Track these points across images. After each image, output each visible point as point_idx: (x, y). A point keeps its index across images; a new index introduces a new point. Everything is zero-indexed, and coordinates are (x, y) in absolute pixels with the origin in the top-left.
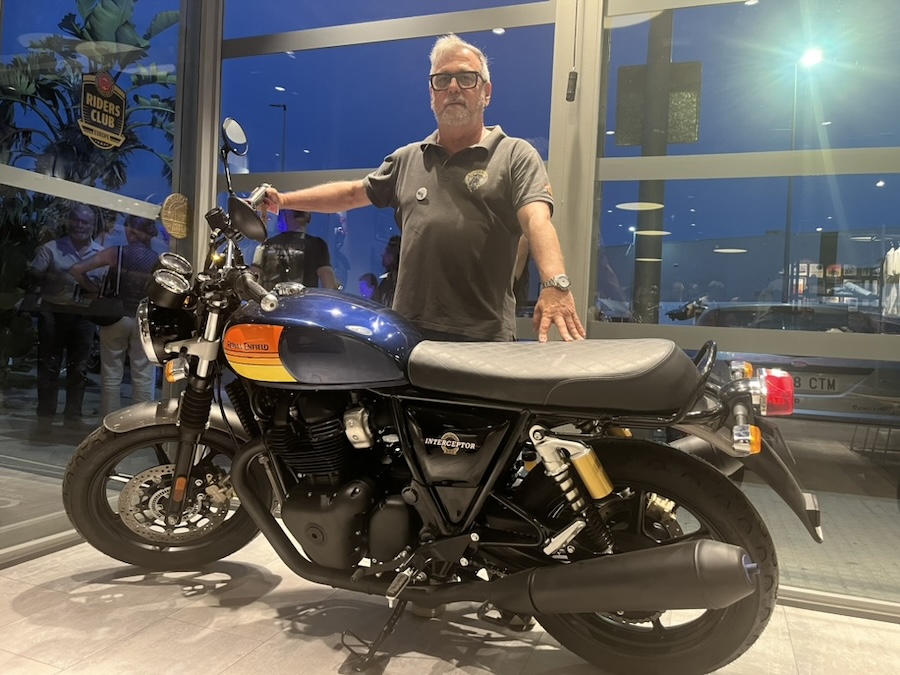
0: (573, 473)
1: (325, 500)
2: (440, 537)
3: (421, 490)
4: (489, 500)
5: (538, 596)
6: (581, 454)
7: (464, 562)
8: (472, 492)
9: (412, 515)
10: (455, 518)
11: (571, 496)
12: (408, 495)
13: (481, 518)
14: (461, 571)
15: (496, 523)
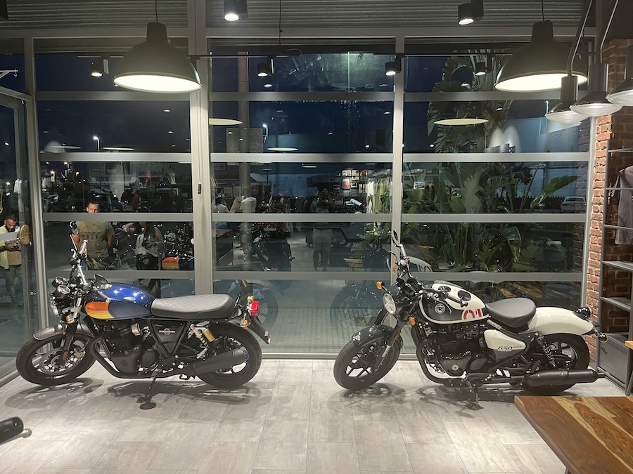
0: (203, 336)
1: (126, 353)
2: (166, 358)
3: (159, 346)
4: (180, 346)
5: (196, 370)
6: (205, 331)
7: (174, 364)
8: (174, 344)
9: (156, 352)
10: (170, 352)
11: (203, 342)
12: (155, 347)
13: (178, 351)
14: (173, 367)
15: (182, 351)
